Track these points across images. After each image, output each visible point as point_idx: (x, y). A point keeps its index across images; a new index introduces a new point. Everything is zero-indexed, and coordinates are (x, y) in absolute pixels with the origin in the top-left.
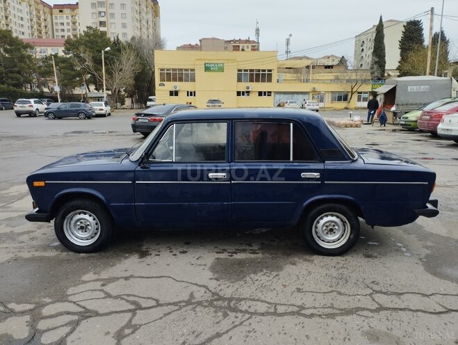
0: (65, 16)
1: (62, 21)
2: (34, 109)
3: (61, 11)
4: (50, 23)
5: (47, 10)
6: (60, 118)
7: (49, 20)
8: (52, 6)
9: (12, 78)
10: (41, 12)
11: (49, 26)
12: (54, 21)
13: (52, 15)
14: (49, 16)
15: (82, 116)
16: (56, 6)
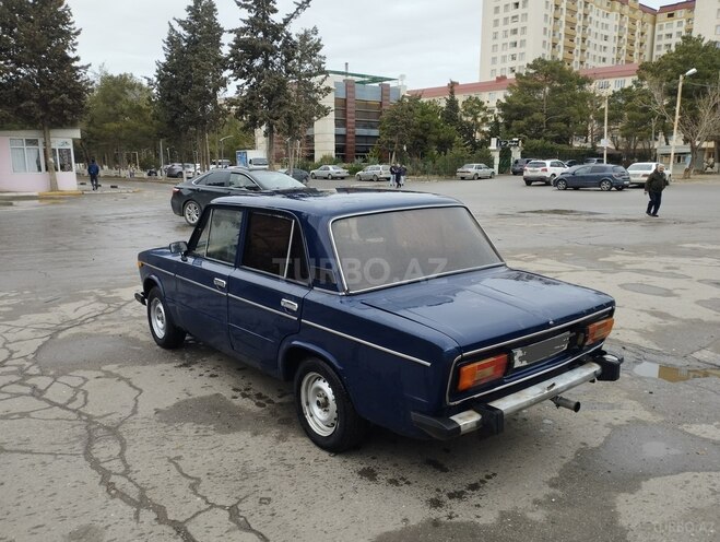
0: (675, 22)
1: (668, 32)
2: (548, 175)
3: (671, 15)
4: (649, 38)
5: (648, 17)
6: (576, 188)
7: (648, 33)
8: (658, 9)
9: (554, 130)
10: (637, 23)
11: (647, 43)
12: (657, 33)
13: (654, 24)
14: (650, 26)
15: (606, 185)
16: (663, 9)
